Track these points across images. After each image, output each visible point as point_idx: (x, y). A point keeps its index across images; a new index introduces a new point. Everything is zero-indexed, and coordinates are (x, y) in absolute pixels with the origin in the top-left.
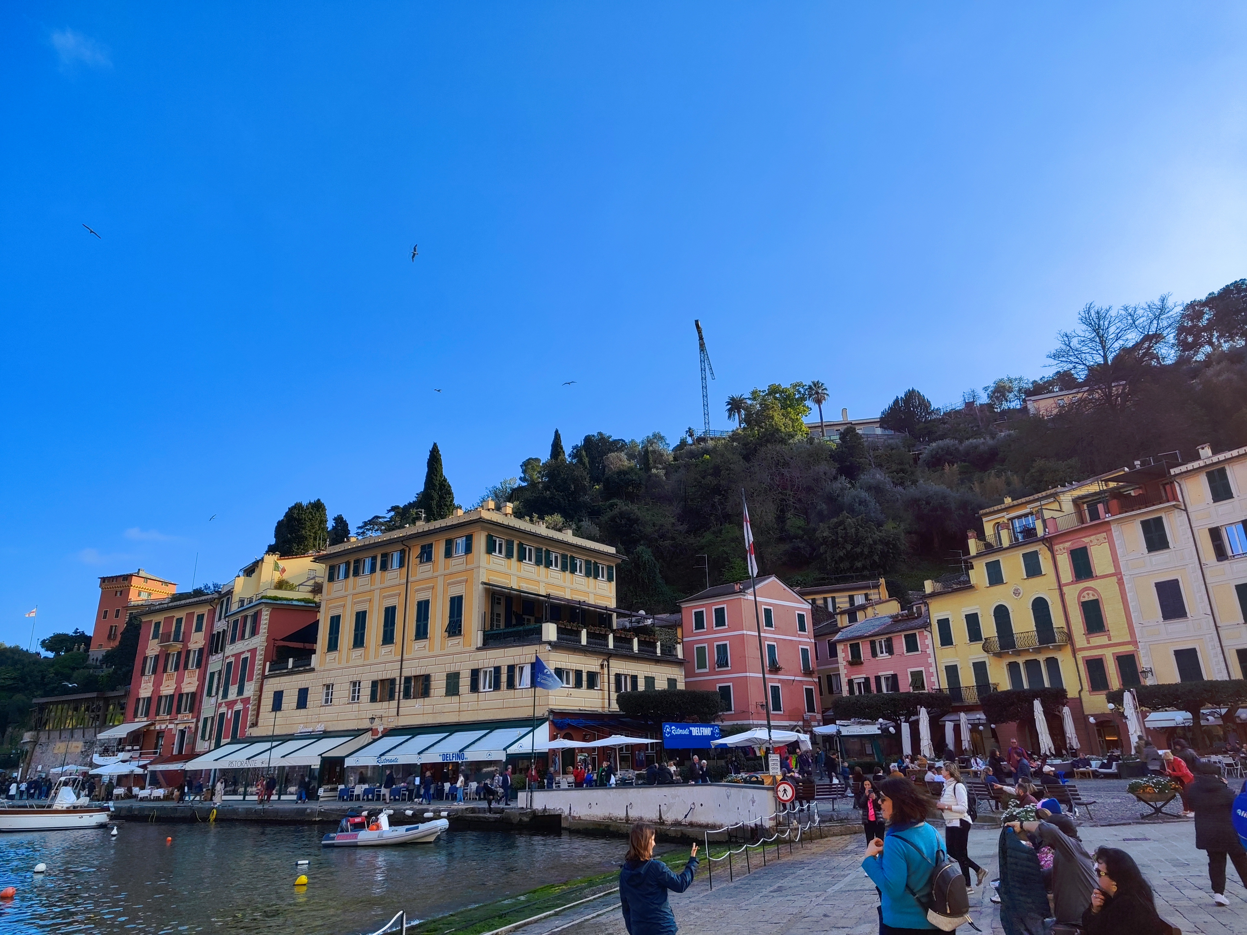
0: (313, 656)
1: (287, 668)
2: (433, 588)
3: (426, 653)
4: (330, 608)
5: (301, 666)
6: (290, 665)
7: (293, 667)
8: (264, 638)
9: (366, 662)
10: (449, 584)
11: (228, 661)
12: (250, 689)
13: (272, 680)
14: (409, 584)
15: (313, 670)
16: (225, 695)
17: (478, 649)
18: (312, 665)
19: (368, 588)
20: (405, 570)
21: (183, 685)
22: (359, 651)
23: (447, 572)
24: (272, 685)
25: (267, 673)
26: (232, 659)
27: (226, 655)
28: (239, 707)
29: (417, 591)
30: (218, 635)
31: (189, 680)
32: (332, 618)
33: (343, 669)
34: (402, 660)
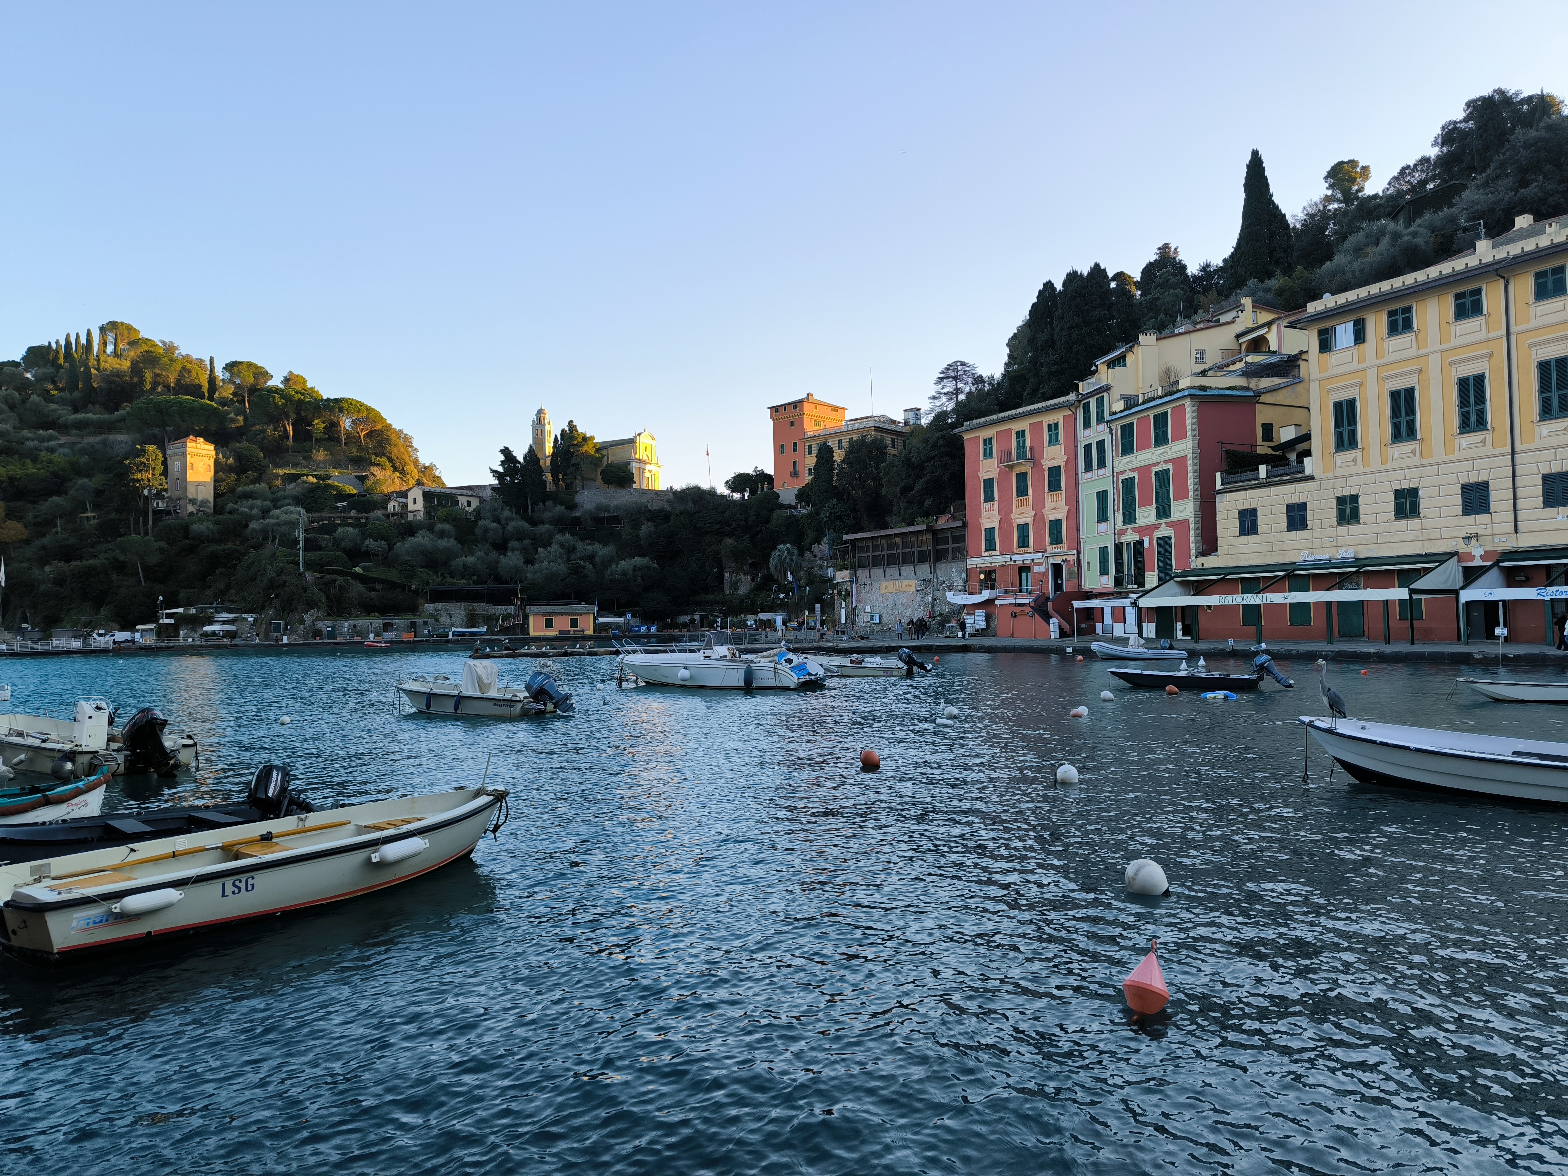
0: (1307, 460)
1: (1258, 479)
4: (1330, 390)
5: (1285, 475)
6: (1263, 475)
7: (1270, 476)
8: (1195, 443)
9: (1424, 462)
11: (1121, 477)
12: (1184, 510)
13: (1230, 496)
15: (1311, 478)
16: (1130, 520)
18: (1308, 471)
19: (1413, 352)
20: (1499, 315)
22: (1406, 447)
24: (1234, 502)
25: (1218, 486)
26: (1131, 474)
27: (1117, 470)
28: (1164, 531)
29: (1534, 345)
30: (1088, 448)
31: (1053, 505)
32: (1338, 406)
33: (1375, 473)
34: (1513, 453)
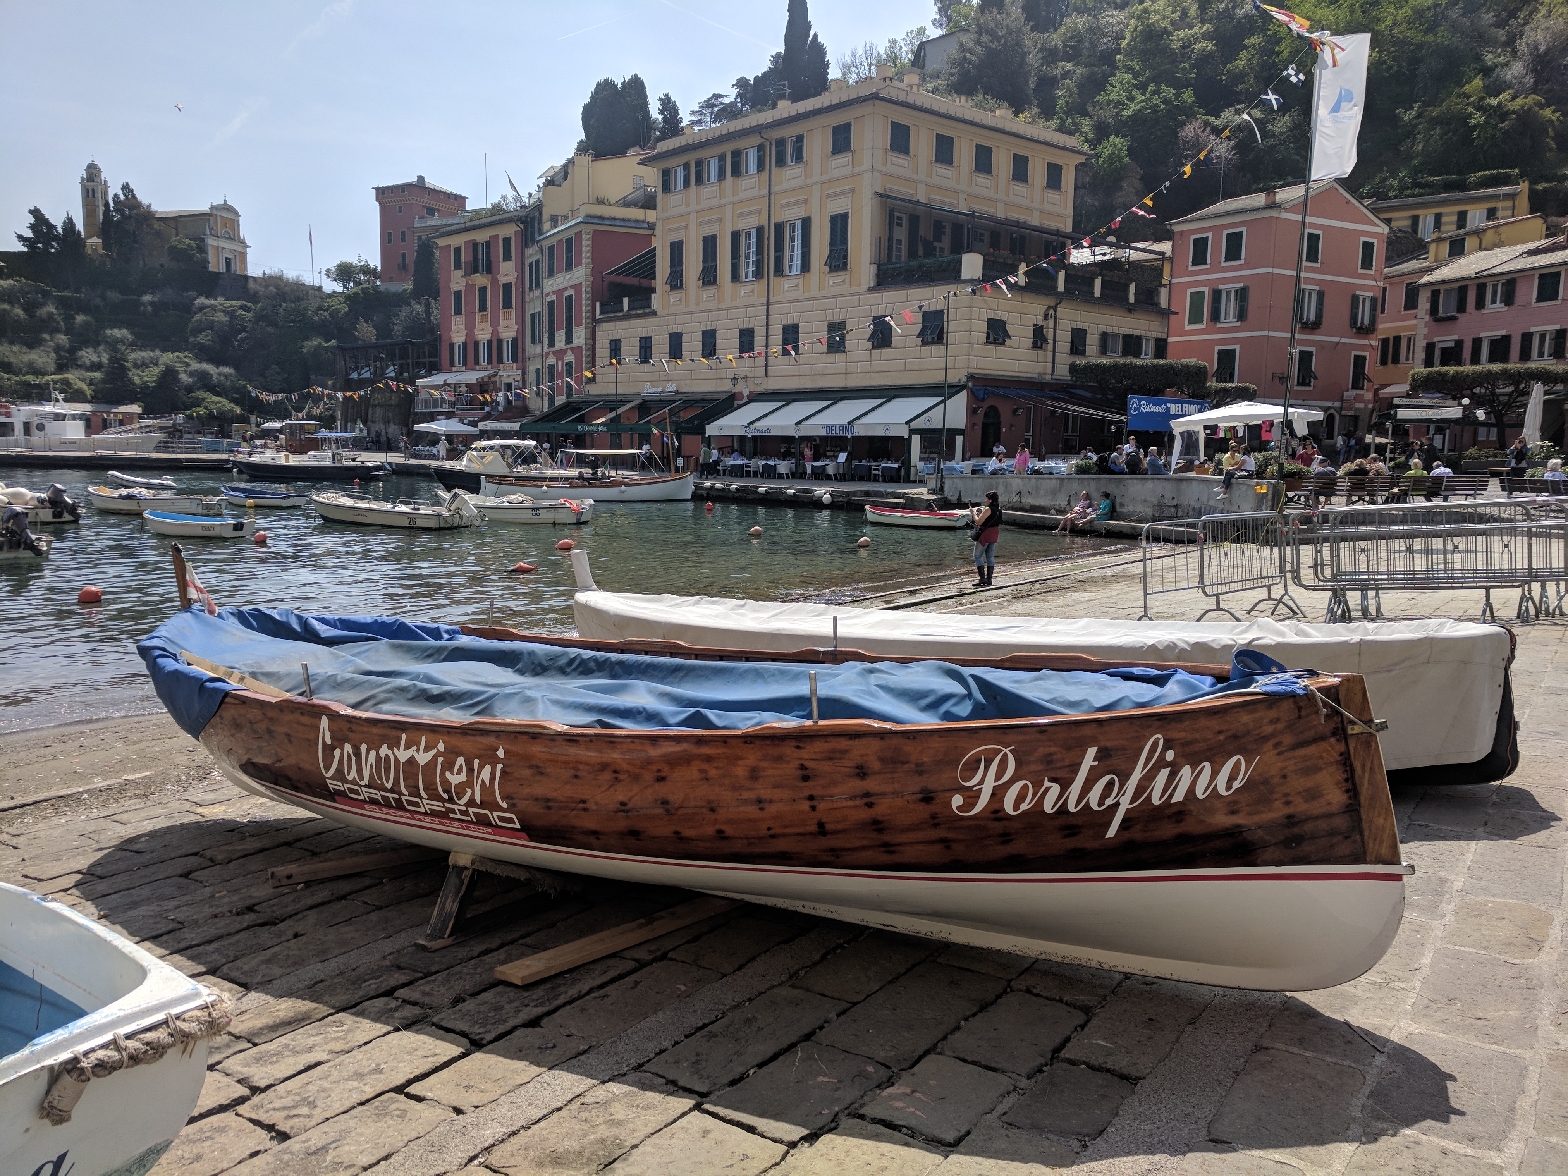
0: (653, 295)
1: (622, 310)
2: (806, 202)
3: (799, 294)
4: (669, 231)
5: (638, 309)
6: (626, 307)
7: (630, 309)
8: (589, 270)
9: (721, 306)
10: (829, 196)
11: (548, 299)
12: (580, 337)
13: (605, 326)
14: (773, 197)
15: (654, 313)
16: (551, 343)
17: (871, 290)
18: (653, 308)
19: (715, 202)
20: (765, 174)
21: (500, 329)
22: (711, 291)
23: (825, 178)
24: (607, 332)
25: (598, 316)
26: (553, 297)
27: (545, 291)
28: (570, 357)
29: (783, 206)
30: (531, 265)
31: (506, 323)
32: (672, 245)
33: (692, 313)
34: (768, 304)
